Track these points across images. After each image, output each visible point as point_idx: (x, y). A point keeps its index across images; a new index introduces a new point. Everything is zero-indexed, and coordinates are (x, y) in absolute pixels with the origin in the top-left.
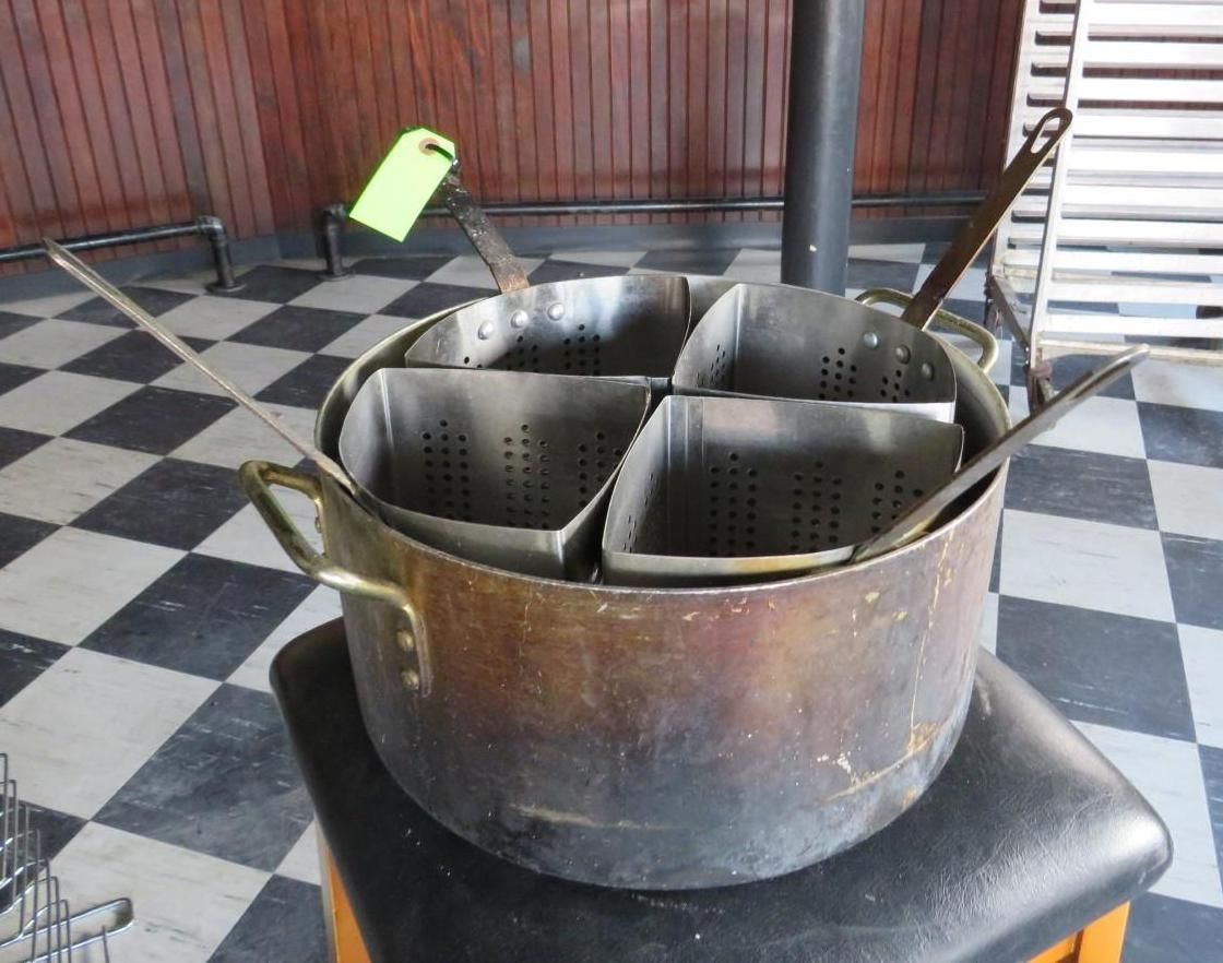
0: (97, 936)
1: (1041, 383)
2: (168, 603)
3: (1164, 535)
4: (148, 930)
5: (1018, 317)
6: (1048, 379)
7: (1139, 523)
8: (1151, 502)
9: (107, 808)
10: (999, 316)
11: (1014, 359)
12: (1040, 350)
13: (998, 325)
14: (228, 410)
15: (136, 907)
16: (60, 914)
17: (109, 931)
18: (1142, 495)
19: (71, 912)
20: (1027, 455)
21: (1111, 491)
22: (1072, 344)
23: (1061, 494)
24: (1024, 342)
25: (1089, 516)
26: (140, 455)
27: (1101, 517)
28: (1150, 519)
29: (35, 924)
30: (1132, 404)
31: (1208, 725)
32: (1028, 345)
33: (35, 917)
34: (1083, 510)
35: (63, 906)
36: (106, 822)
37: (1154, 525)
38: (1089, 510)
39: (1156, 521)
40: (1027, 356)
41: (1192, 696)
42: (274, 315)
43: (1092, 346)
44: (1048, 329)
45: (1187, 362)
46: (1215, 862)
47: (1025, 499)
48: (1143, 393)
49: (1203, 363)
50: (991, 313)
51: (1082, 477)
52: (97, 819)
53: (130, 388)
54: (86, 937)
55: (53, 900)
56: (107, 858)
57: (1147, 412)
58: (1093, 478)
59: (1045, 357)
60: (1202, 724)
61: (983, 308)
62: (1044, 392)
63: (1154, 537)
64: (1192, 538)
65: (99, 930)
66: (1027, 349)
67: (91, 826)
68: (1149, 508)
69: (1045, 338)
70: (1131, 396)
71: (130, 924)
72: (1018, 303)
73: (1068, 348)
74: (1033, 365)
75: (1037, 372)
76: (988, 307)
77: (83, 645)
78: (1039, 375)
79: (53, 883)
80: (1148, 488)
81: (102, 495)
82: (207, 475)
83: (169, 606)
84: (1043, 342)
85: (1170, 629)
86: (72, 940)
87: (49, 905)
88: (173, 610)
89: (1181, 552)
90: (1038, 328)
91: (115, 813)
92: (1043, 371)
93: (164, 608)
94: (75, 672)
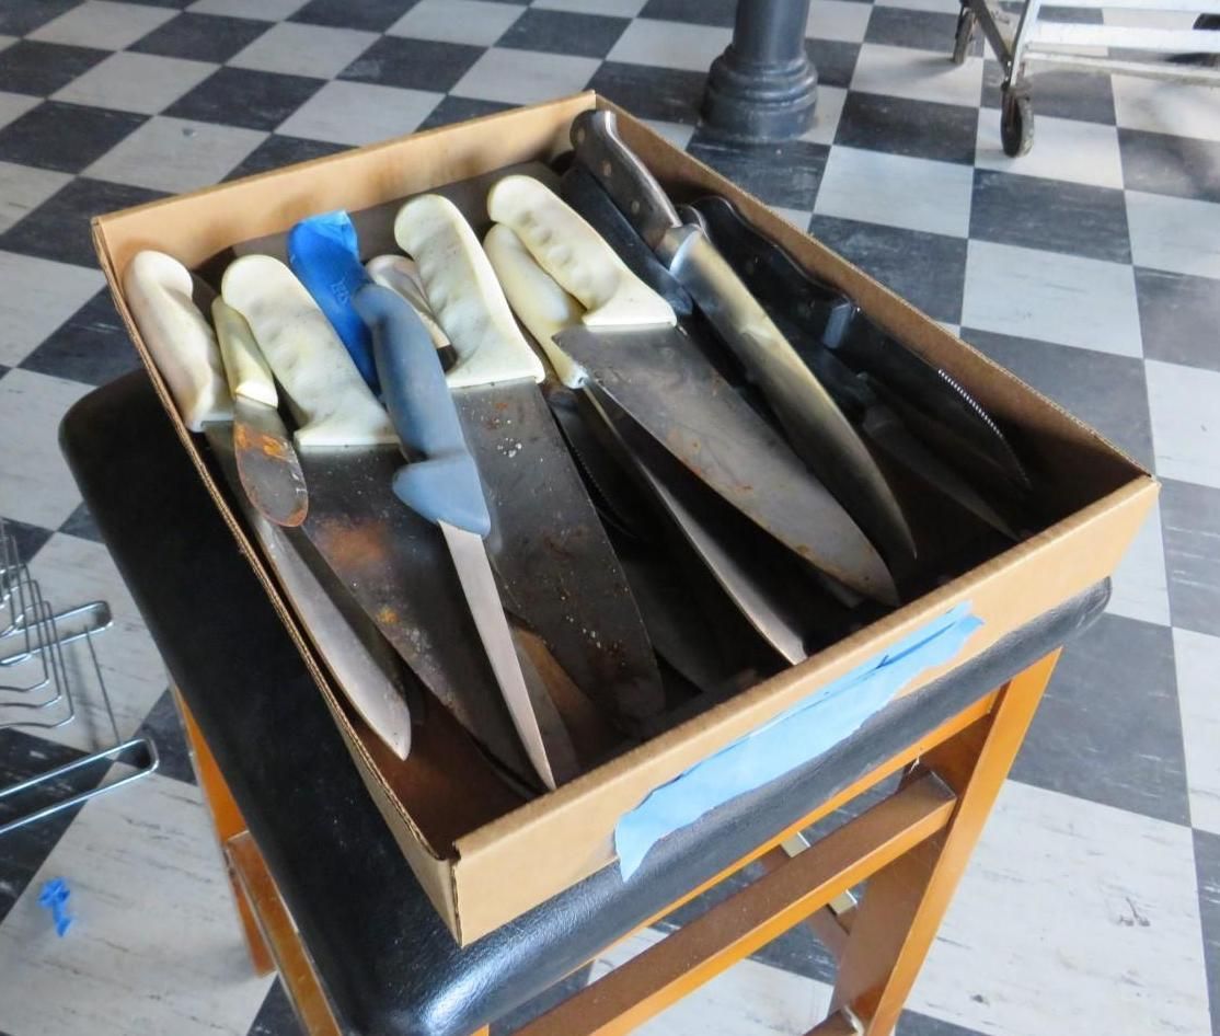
0: (82, 633)
1: (1020, 104)
2: (102, 325)
3: (1137, 269)
4: (128, 629)
5: (1000, 26)
6: (1028, 99)
7: (1112, 257)
8: (1126, 235)
9: (71, 520)
10: (975, 27)
11: (985, 79)
12: (1023, 65)
13: (971, 39)
14: (136, 126)
15: (114, 609)
16: (44, 614)
17: (93, 629)
18: (1116, 227)
19: (55, 611)
20: (997, 183)
21: (1084, 223)
22: (1058, 59)
23: (1031, 225)
24: (1006, 55)
25: (1059, 249)
26: (50, 174)
27: (1071, 250)
28: (1123, 252)
29: (24, 619)
30: (1113, 130)
31: (1169, 458)
32: (1011, 58)
33: (23, 613)
34: (1055, 241)
35: (46, 607)
36: (74, 533)
37: (1128, 259)
38: (1059, 242)
39: (1129, 254)
40: (1009, 72)
41: (1155, 431)
42: (174, 22)
43: (1082, 61)
44: (1036, 40)
45: (1185, 81)
46: (1165, 585)
47: (991, 230)
48: (1125, 119)
49: (1203, 82)
50: (965, 26)
51: (1053, 207)
52: (62, 530)
53: (30, 102)
54: (69, 635)
55: (37, 600)
56: (80, 565)
57: (1127, 138)
58: (1065, 209)
59: (1028, 73)
60: (1162, 457)
61: (956, 21)
62: (1022, 113)
63: (1128, 270)
64: (1168, 273)
65: (82, 629)
66: (1009, 64)
67: (58, 536)
68: (1124, 241)
69: (1031, 51)
70: (1111, 121)
71: (110, 624)
72: (1001, 11)
73: (1054, 63)
74: (1013, 82)
75: (1014, 90)
76: (962, 20)
77: (23, 366)
78: (1018, 94)
79: (33, 585)
80: (1124, 221)
81: (17, 215)
82: (124, 195)
83: (105, 329)
84: (1028, 56)
85: (1137, 364)
86: (60, 635)
87: (34, 605)
88: (107, 332)
89: (1154, 288)
90: (1025, 39)
91: (79, 525)
92: (1022, 89)
93: (99, 331)
94: (19, 392)
